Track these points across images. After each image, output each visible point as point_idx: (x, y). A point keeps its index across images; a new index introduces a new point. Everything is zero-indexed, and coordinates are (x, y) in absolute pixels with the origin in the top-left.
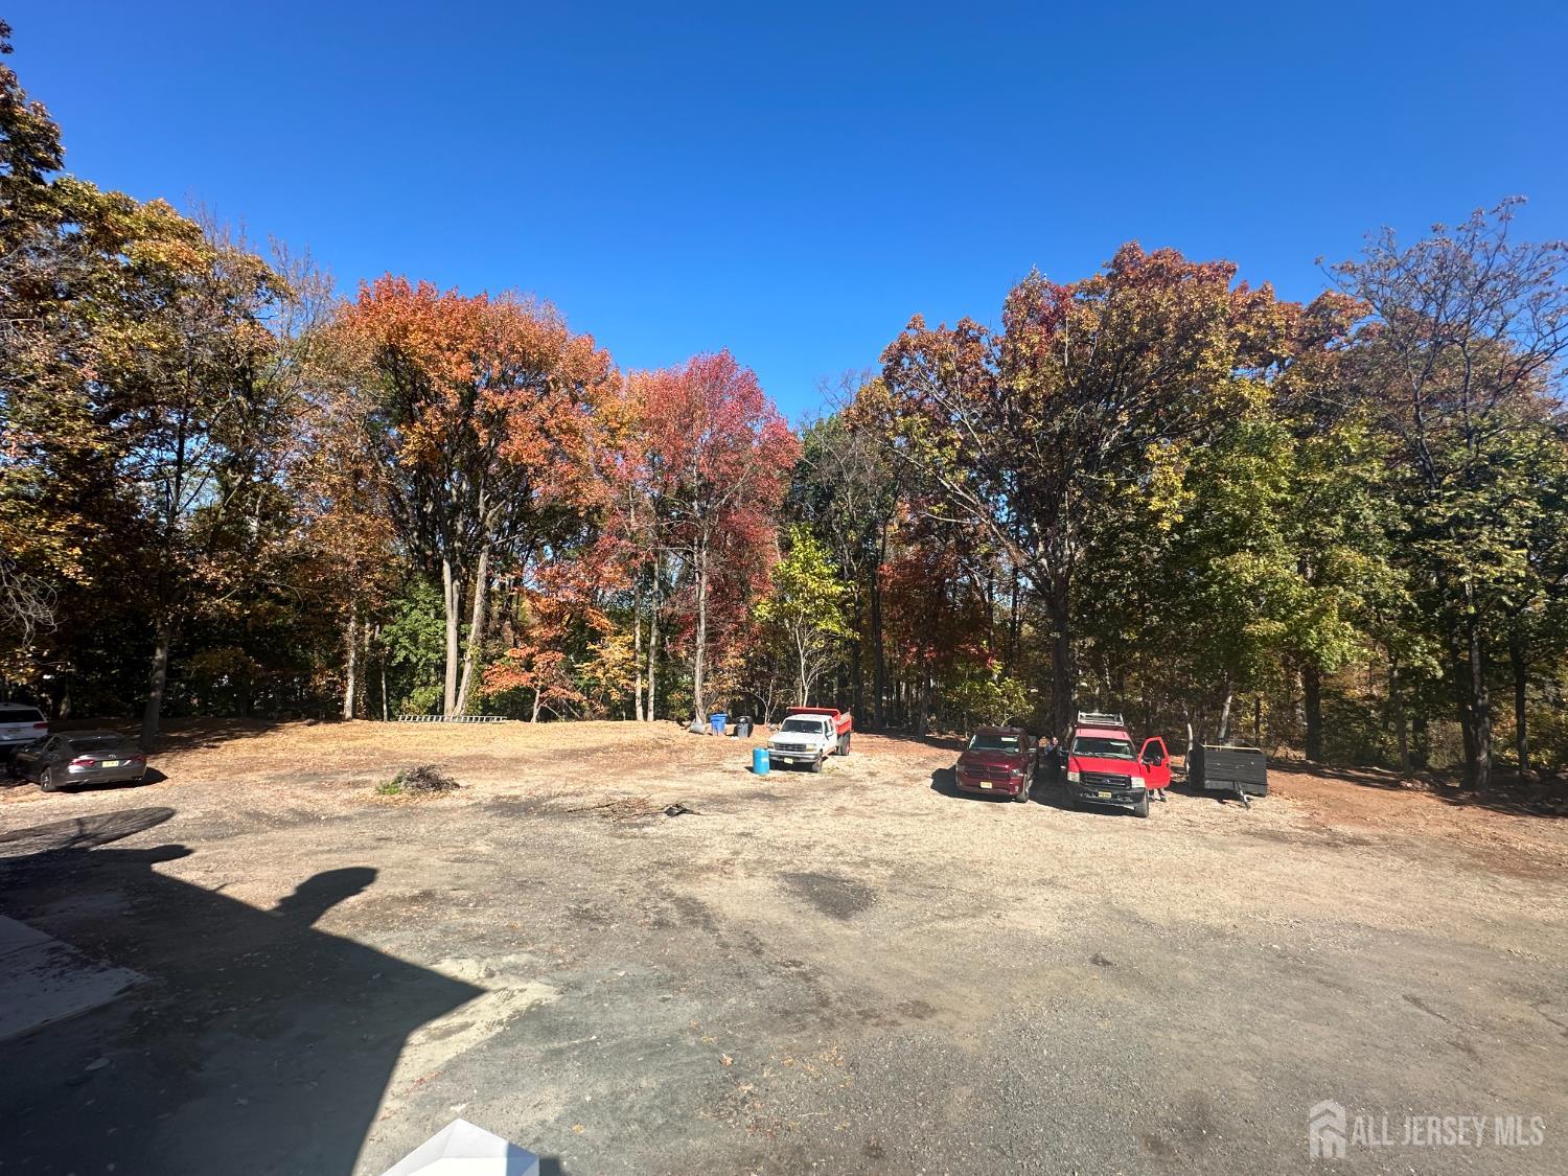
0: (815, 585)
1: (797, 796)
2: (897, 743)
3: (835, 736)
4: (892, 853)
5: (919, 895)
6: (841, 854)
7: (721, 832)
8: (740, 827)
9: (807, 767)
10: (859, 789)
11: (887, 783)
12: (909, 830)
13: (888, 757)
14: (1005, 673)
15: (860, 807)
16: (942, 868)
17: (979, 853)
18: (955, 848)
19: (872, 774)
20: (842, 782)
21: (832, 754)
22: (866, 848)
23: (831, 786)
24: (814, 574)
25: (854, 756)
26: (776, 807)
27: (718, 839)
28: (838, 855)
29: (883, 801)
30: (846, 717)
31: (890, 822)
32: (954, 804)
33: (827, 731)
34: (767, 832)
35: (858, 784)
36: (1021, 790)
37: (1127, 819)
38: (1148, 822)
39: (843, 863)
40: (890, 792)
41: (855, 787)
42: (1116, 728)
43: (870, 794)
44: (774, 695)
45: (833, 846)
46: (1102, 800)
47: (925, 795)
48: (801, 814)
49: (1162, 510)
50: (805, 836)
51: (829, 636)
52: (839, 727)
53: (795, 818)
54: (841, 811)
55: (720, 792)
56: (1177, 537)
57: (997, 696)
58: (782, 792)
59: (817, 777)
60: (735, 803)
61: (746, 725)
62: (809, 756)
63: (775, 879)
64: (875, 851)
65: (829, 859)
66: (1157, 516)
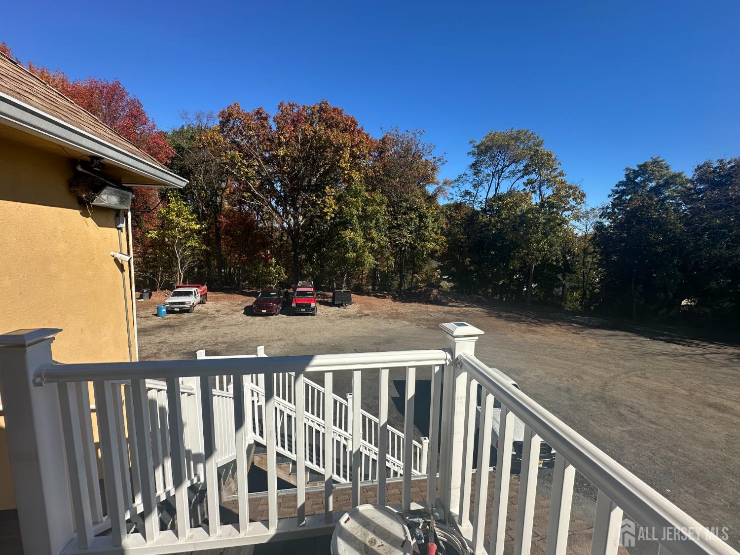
0: (184, 224)
1: (183, 324)
2: (229, 295)
3: (200, 296)
4: (226, 339)
5: (237, 350)
6: (207, 342)
7: (150, 343)
8: (158, 340)
9: (187, 311)
10: (212, 318)
11: (224, 314)
12: (233, 331)
13: (225, 303)
14: (277, 263)
15: (213, 325)
16: (245, 341)
17: (259, 335)
18: (251, 334)
19: (218, 311)
20: (204, 316)
21: (199, 304)
22: (217, 339)
23: (199, 318)
24: (184, 219)
25: (209, 304)
26: (174, 330)
27: (149, 346)
28: (205, 343)
29: (224, 321)
30: (205, 287)
31: (226, 329)
32: (251, 319)
33: (195, 295)
34: (172, 340)
35: (212, 316)
36: (276, 311)
37: (310, 317)
38: (315, 317)
39: (208, 346)
40: (226, 318)
41: (210, 317)
42: (310, 287)
43: (217, 319)
44: (162, 276)
45: (203, 341)
46: (302, 312)
47: (241, 317)
48: (187, 331)
49: (328, 212)
50: (190, 338)
51: (193, 248)
52: (201, 292)
53: (184, 333)
54: (205, 327)
55: (142, 327)
56: (332, 221)
57: (274, 272)
58: (175, 323)
59: (192, 315)
60: (152, 331)
61: (148, 294)
62: (188, 306)
63: (180, 355)
64: (220, 339)
65: (202, 345)
66: (326, 214)
